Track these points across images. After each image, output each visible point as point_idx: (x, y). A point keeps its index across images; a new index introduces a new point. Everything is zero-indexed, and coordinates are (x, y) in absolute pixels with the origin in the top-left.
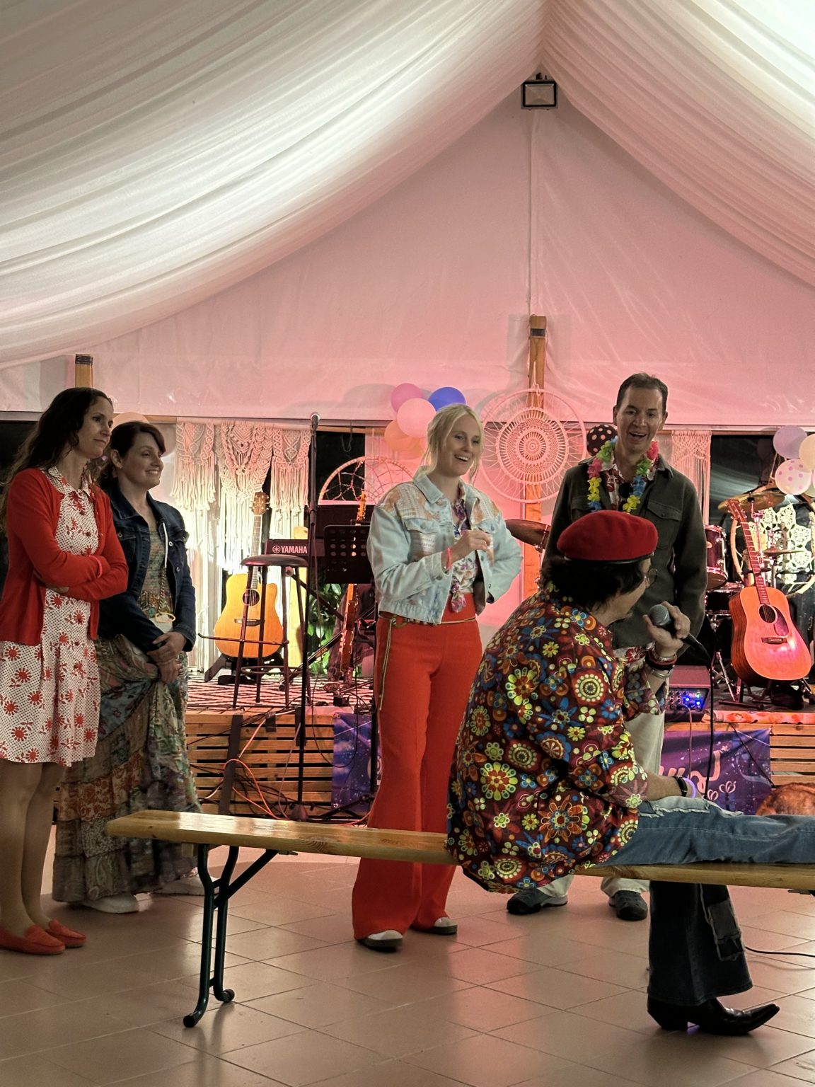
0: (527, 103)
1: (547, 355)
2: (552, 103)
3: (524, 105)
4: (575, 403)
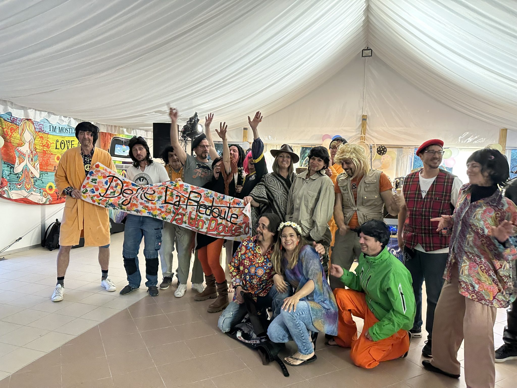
1: (367, 125)
3: (363, 56)
4: (374, 139)
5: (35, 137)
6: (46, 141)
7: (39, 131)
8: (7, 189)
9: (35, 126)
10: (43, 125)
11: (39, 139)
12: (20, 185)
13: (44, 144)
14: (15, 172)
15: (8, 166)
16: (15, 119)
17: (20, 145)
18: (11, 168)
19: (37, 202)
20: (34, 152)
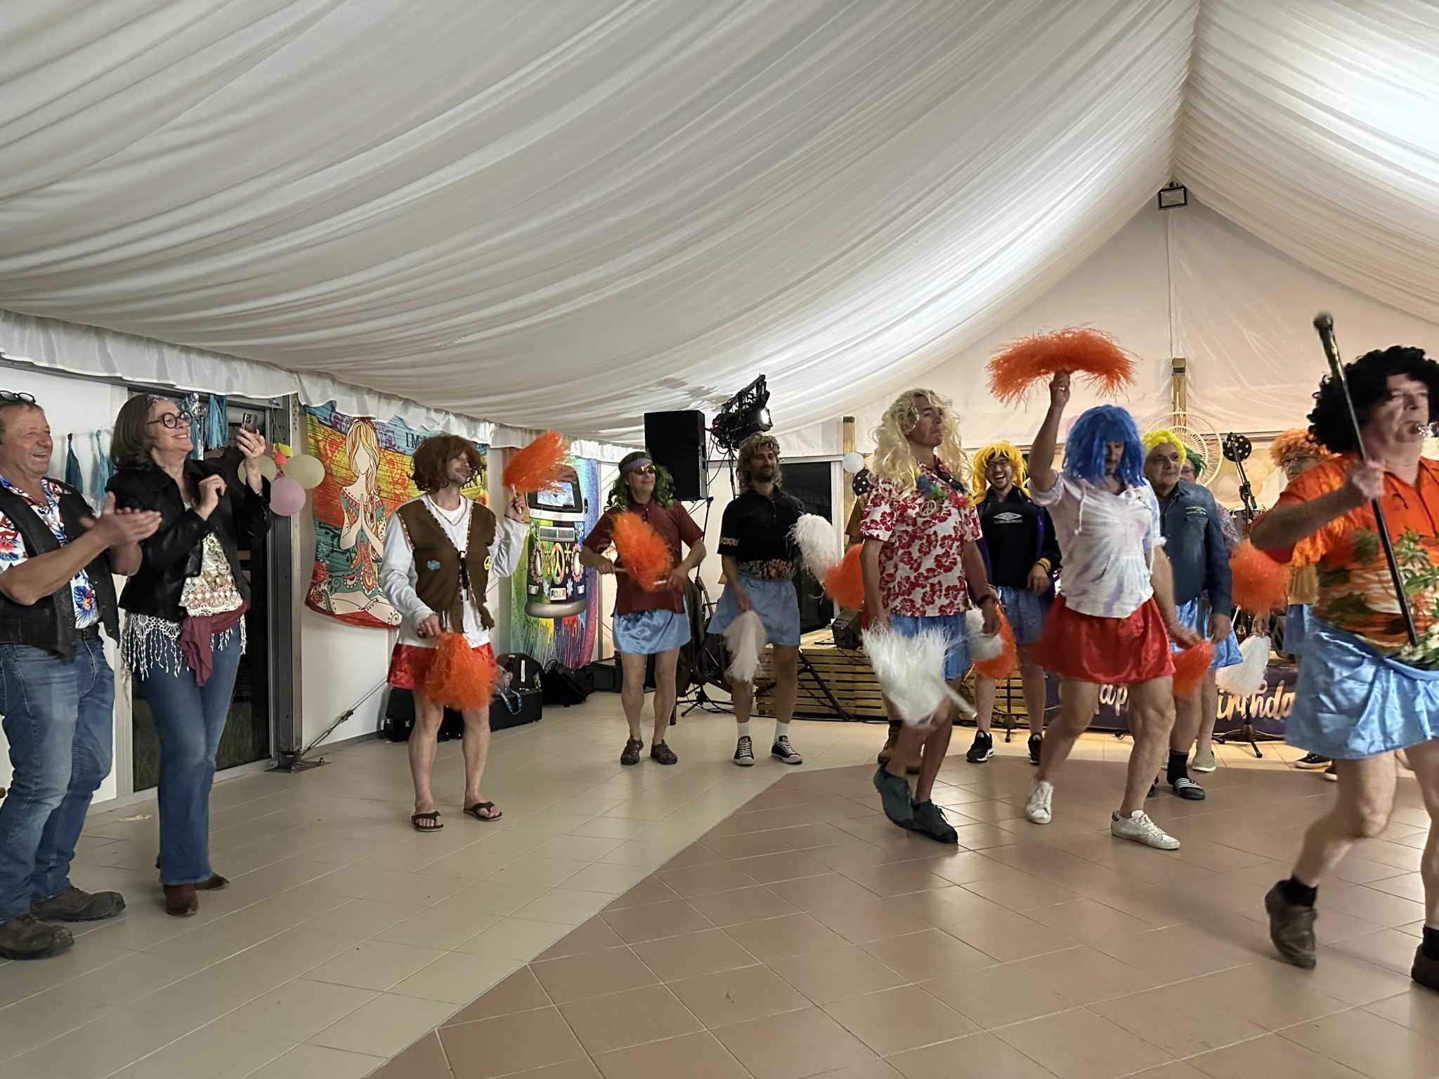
0: (1163, 205)
1: (1188, 386)
2: (1183, 202)
3: (1161, 207)
4: (1212, 421)
5: (377, 462)
6: (399, 471)
7: (386, 448)
8: (325, 588)
9: (379, 436)
10: (393, 432)
11: (386, 467)
12: (352, 580)
13: (395, 479)
14: (344, 547)
15: (327, 533)
16: (338, 419)
17: (350, 482)
18: (333, 538)
19: (387, 621)
20: (377, 499)
